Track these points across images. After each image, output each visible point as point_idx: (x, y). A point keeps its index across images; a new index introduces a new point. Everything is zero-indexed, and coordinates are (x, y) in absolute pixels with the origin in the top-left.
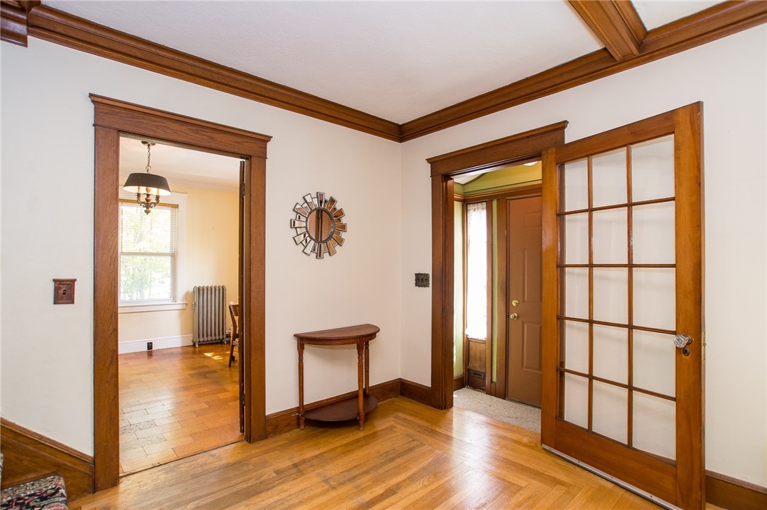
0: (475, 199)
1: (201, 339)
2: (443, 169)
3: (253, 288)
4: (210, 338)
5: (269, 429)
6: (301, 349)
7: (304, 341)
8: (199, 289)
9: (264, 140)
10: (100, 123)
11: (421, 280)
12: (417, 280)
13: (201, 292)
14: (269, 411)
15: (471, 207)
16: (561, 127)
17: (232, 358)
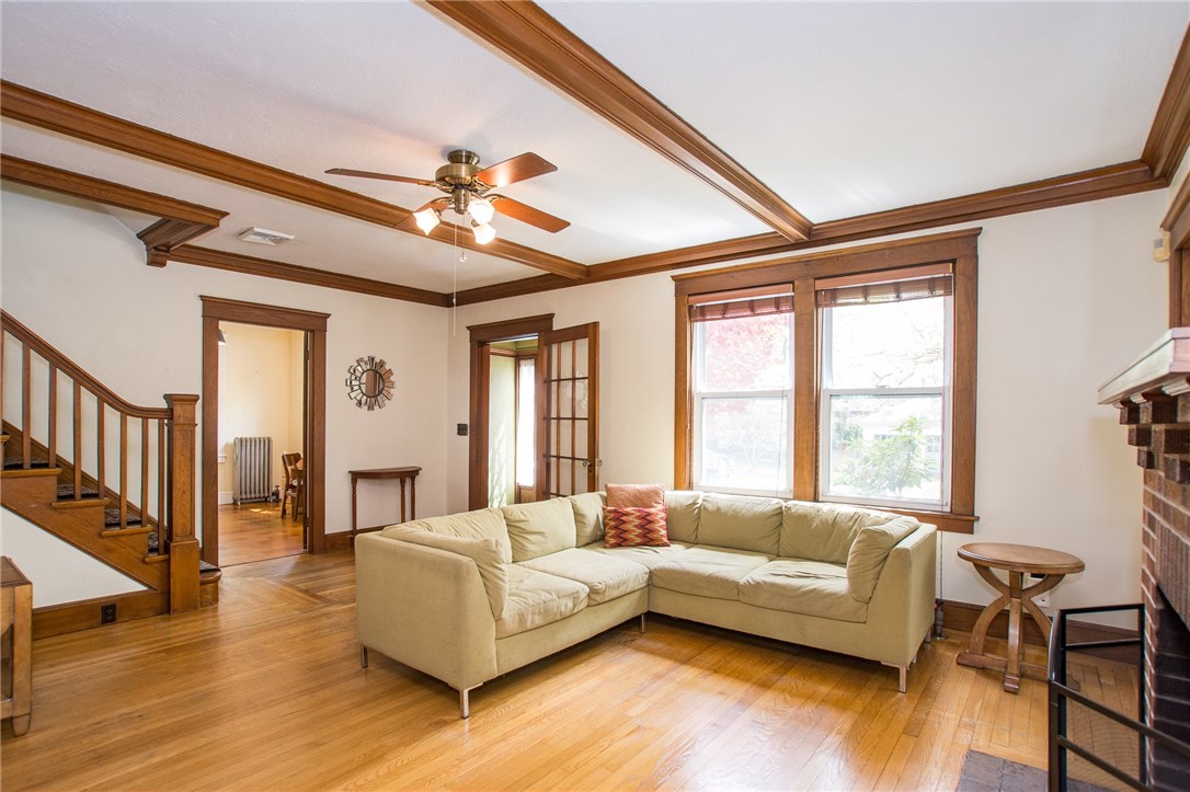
0: (526, 355)
1: (244, 497)
2: (480, 337)
3: (316, 433)
4: (253, 496)
5: (328, 545)
6: (354, 483)
7: (356, 476)
8: (241, 440)
9: (323, 318)
10: (208, 314)
11: (461, 430)
12: (459, 429)
13: (244, 444)
14: (328, 530)
15: (522, 362)
16: (550, 317)
17: (284, 511)
